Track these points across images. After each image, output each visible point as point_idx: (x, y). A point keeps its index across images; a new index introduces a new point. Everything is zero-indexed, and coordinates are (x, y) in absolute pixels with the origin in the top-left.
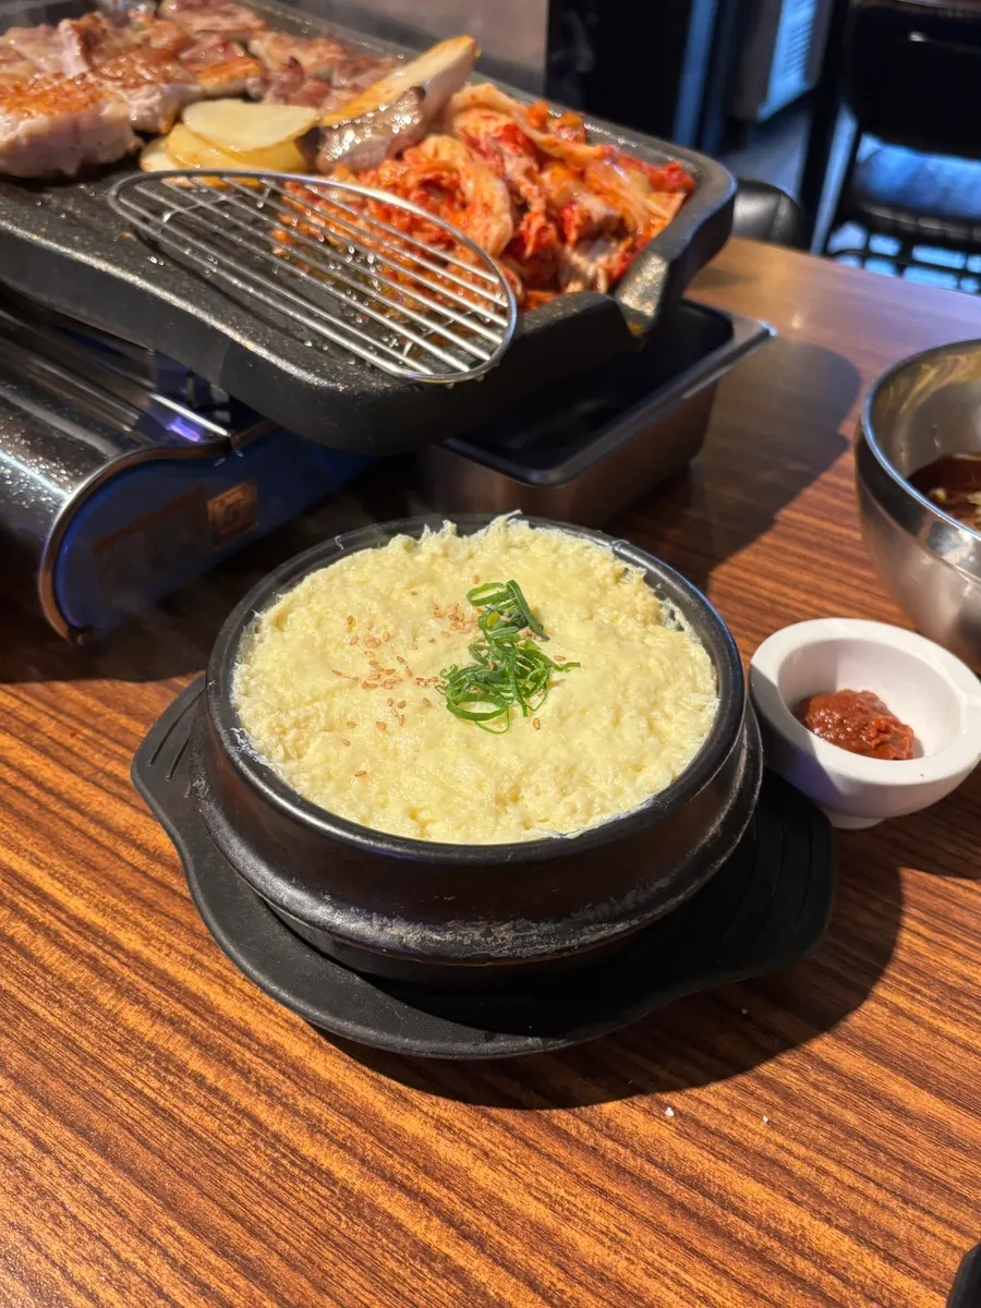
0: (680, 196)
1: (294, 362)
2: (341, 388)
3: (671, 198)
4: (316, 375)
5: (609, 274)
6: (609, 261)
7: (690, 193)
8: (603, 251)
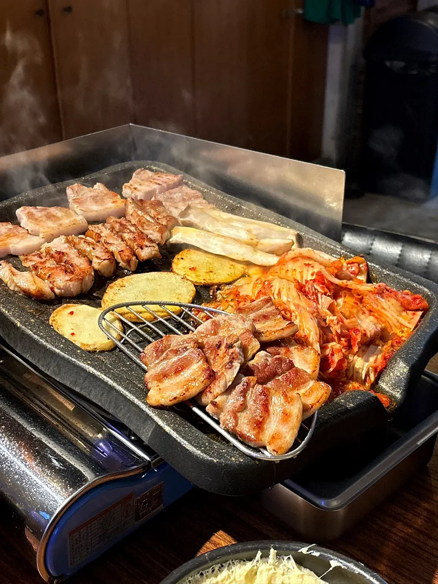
0: (420, 313)
1: (190, 442)
2: (215, 461)
3: (414, 314)
4: (202, 451)
5: (375, 369)
6: (376, 361)
7: (425, 311)
8: (373, 353)
